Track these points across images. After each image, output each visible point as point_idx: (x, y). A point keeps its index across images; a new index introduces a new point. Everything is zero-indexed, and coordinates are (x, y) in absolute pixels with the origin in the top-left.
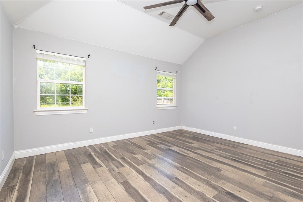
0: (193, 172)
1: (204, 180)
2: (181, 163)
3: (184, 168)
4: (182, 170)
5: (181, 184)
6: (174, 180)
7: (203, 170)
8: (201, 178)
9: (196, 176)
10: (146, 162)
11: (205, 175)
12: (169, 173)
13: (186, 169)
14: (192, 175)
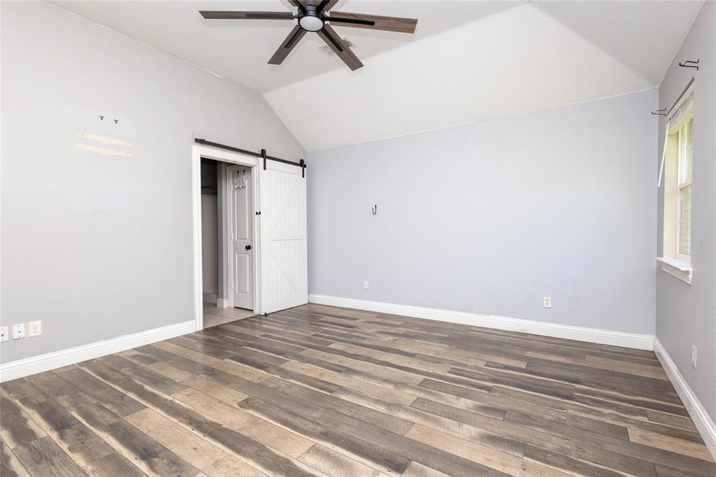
0: (310, 387)
1: (291, 377)
2: (334, 403)
3: (329, 391)
4: (331, 387)
5: (331, 366)
6: (344, 369)
7: (285, 396)
8: (296, 379)
9: (304, 382)
10: (417, 389)
11: (286, 385)
12: (356, 377)
13: (324, 389)
14: (311, 381)
